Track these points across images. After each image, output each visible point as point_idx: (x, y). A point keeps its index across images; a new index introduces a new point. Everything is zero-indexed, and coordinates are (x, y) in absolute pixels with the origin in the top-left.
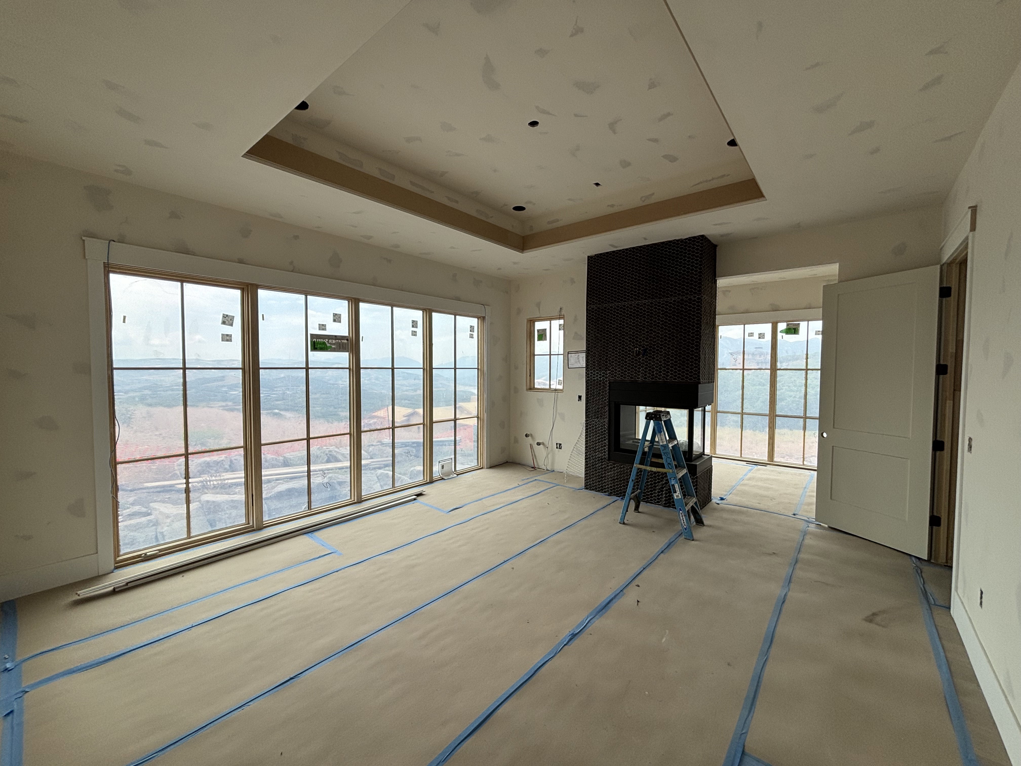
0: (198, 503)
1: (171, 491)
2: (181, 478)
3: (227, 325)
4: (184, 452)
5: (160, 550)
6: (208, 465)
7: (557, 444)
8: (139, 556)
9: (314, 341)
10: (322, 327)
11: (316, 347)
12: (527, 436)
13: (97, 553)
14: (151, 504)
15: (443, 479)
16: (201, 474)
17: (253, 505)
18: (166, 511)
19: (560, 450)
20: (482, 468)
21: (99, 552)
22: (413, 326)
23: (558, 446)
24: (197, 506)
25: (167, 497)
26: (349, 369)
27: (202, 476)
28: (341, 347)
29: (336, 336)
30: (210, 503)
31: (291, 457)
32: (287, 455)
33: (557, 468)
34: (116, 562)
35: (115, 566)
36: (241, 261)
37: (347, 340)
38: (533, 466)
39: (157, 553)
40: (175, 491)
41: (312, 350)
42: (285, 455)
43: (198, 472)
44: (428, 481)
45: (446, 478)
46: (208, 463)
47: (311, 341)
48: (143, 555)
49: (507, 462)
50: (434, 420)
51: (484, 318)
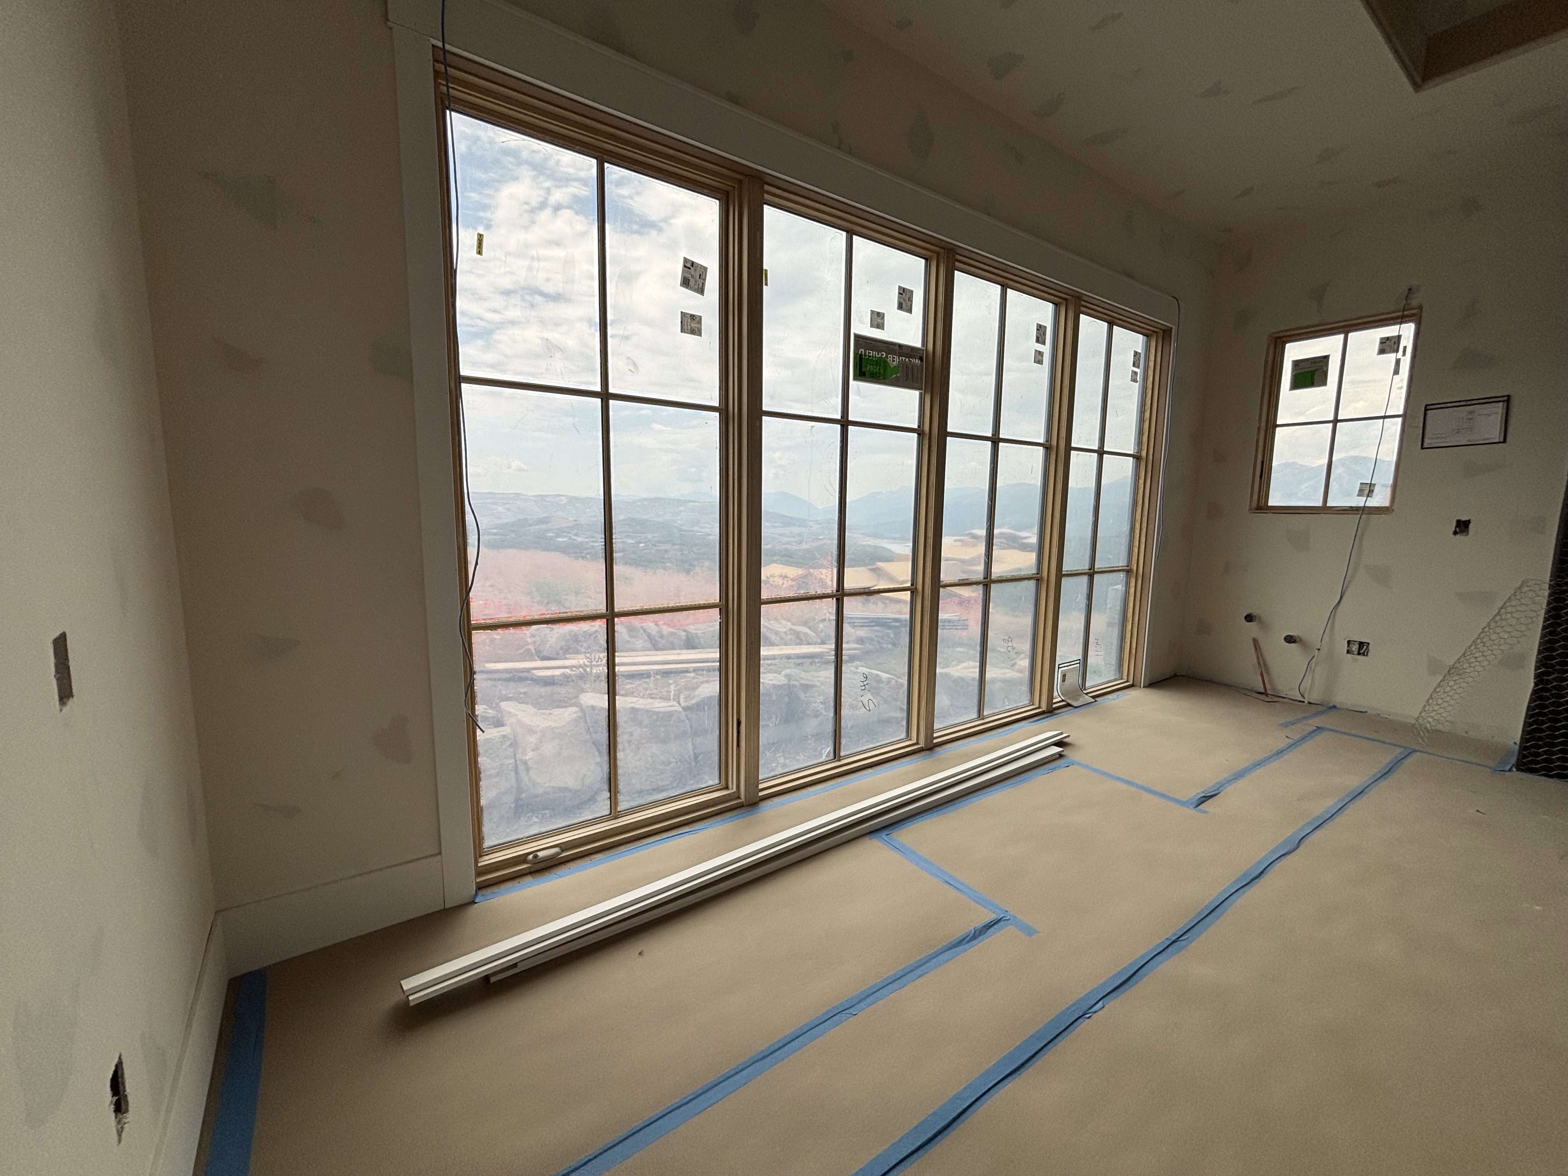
0: (575, 709)
1: (526, 679)
2: (536, 657)
3: (691, 289)
4: (604, 611)
5: (564, 847)
6: (576, 638)
7: (1349, 642)
8: (522, 859)
9: (861, 355)
10: (878, 320)
11: (863, 370)
12: (1249, 618)
13: (440, 853)
14: (504, 705)
15: (1069, 705)
16: (565, 653)
17: (738, 745)
18: (526, 720)
19: (1360, 657)
20: (1132, 686)
21: (443, 851)
22: (1038, 341)
23: (1355, 648)
24: (575, 715)
25: (523, 691)
26: (919, 432)
27: (567, 656)
28: (910, 377)
29: (900, 346)
30: (597, 712)
31: (698, 632)
32: (692, 629)
33: (1340, 698)
34: (480, 872)
35: (477, 883)
36: (734, 99)
37: (921, 359)
38: (1262, 690)
39: (558, 854)
40: (532, 680)
41: (855, 379)
42: (686, 628)
43: (561, 648)
44: (1044, 708)
45: (1075, 704)
46: (576, 635)
47: (855, 354)
48: (531, 857)
49: (1176, 676)
50: (1066, 568)
51: (1166, 334)
